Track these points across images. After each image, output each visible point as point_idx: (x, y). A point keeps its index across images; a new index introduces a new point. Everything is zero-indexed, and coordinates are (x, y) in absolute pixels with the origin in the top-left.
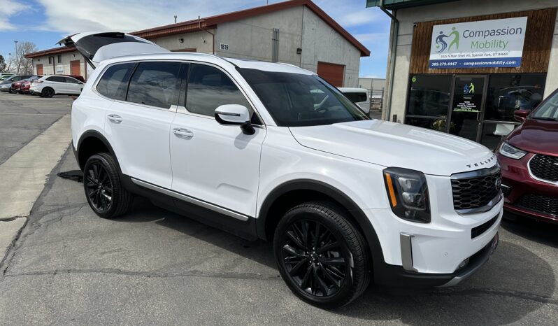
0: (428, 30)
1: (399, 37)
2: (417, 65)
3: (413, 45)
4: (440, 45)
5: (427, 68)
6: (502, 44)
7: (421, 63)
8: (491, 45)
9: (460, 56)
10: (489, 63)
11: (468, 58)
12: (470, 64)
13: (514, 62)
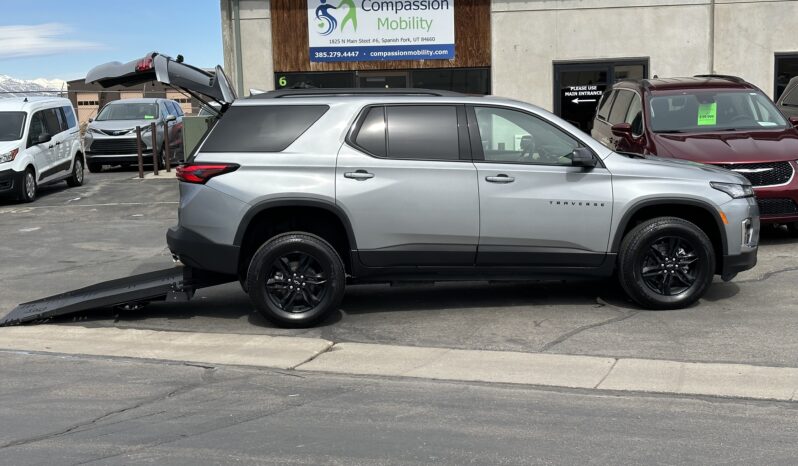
2: (286, 56)
3: (272, 20)
4: (325, 21)
5: (306, 61)
6: (424, 23)
7: (294, 53)
8: (408, 25)
9: (362, 41)
10: (410, 53)
11: (375, 44)
12: (380, 54)
13: (445, 52)
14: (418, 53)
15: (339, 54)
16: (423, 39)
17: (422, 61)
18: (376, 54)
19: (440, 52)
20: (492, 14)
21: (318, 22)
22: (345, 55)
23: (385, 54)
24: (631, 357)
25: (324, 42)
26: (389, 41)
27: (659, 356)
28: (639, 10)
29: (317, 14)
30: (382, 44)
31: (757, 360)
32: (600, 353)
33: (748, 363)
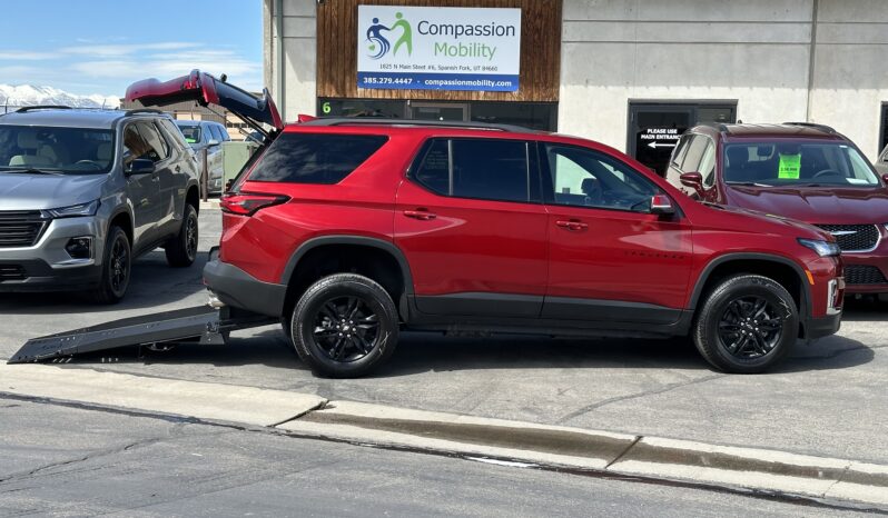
0: (349, 12)
1: (287, 20)
2: (332, 78)
3: (318, 39)
4: (376, 43)
5: (353, 87)
6: (486, 50)
7: (341, 77)
8: (469, 52)
9: (416, 67)
10: (469, 83)
11: (431, 71)
12: (436, 82)
13: (509, 84)
14: (479, 83)
15: (390, 80)
16: (484, 68)
17: (482, 93)
18: (431, 82)
19: (503, 84)
20: (562, 44)
21: (369, 44)
22: (397, 81)
23: (441, 83)
24: (656, 436)
25: (374, 67)
26: (447, 68)
27: (690, 437)
28: (730, 47)
29: (368, 34)
30: (438, 71)
31: (799, 447)
32: (623, 428)
33: (788, 451)
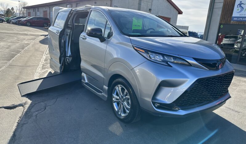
1: (215, 4)
2: (224, 18)
3: (223, 8)
4: (240, 9)
5: (230, 20)
7: (227, 18)
15: (242, 19)
25: (238, 15)
